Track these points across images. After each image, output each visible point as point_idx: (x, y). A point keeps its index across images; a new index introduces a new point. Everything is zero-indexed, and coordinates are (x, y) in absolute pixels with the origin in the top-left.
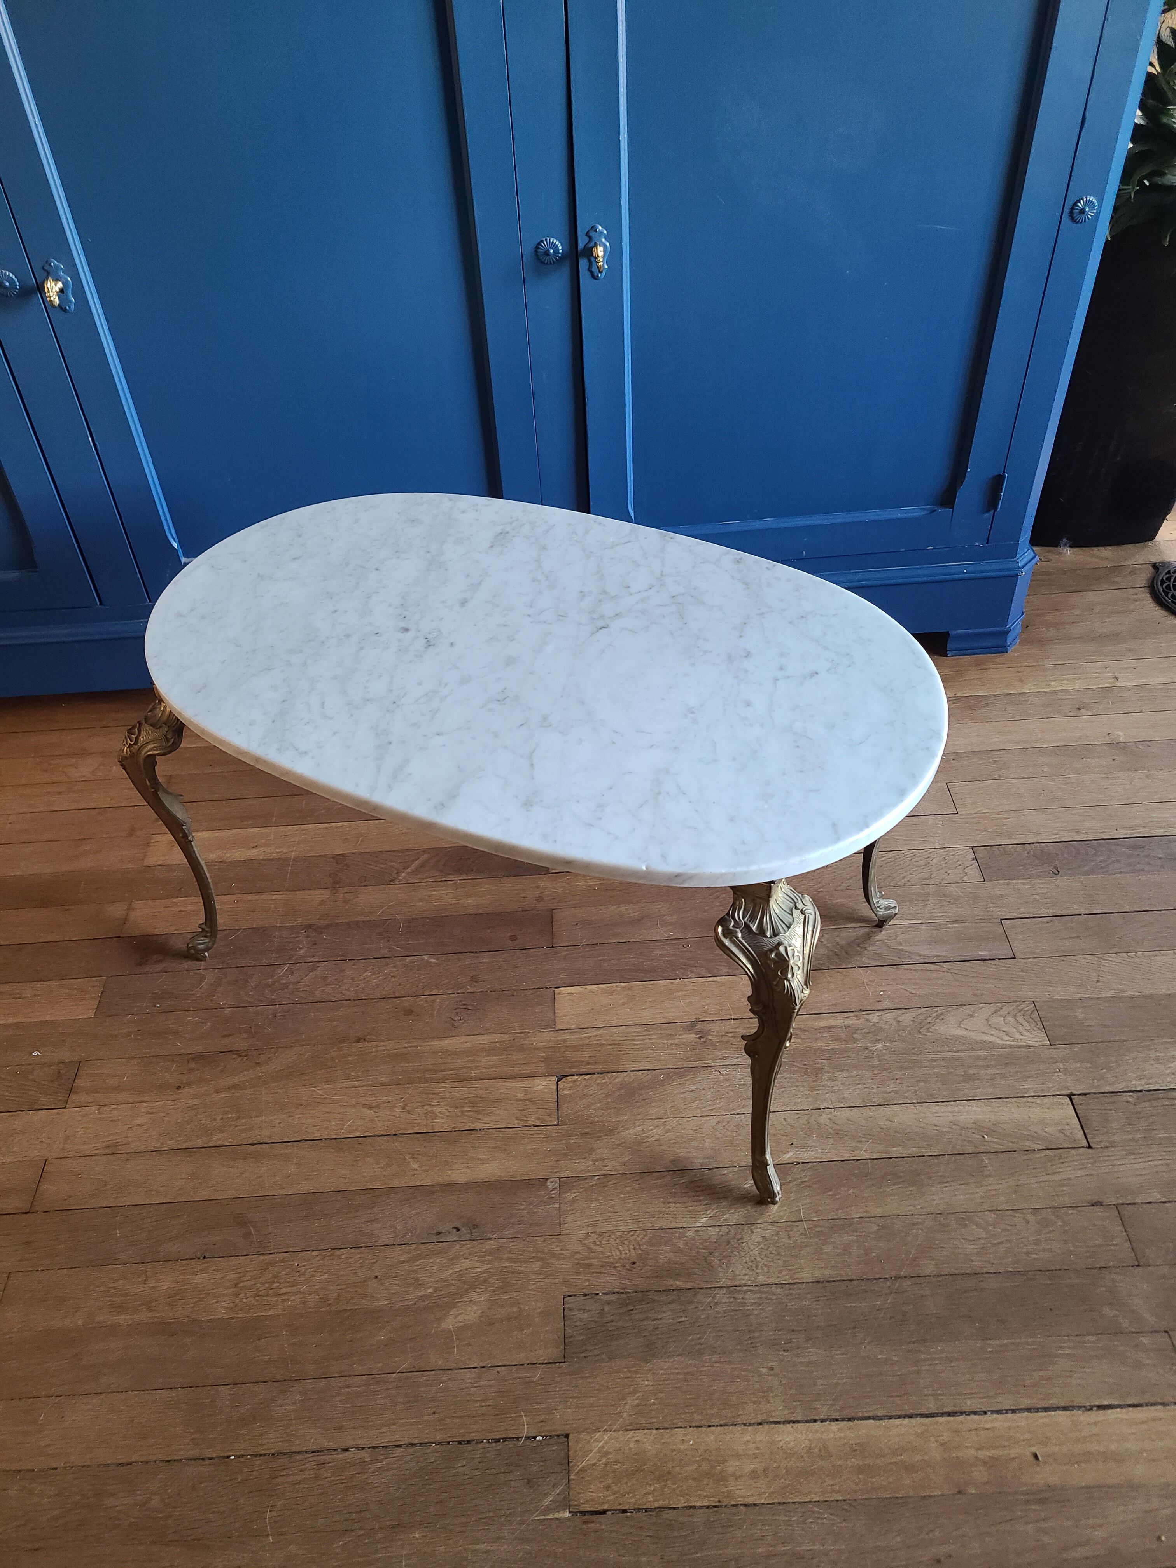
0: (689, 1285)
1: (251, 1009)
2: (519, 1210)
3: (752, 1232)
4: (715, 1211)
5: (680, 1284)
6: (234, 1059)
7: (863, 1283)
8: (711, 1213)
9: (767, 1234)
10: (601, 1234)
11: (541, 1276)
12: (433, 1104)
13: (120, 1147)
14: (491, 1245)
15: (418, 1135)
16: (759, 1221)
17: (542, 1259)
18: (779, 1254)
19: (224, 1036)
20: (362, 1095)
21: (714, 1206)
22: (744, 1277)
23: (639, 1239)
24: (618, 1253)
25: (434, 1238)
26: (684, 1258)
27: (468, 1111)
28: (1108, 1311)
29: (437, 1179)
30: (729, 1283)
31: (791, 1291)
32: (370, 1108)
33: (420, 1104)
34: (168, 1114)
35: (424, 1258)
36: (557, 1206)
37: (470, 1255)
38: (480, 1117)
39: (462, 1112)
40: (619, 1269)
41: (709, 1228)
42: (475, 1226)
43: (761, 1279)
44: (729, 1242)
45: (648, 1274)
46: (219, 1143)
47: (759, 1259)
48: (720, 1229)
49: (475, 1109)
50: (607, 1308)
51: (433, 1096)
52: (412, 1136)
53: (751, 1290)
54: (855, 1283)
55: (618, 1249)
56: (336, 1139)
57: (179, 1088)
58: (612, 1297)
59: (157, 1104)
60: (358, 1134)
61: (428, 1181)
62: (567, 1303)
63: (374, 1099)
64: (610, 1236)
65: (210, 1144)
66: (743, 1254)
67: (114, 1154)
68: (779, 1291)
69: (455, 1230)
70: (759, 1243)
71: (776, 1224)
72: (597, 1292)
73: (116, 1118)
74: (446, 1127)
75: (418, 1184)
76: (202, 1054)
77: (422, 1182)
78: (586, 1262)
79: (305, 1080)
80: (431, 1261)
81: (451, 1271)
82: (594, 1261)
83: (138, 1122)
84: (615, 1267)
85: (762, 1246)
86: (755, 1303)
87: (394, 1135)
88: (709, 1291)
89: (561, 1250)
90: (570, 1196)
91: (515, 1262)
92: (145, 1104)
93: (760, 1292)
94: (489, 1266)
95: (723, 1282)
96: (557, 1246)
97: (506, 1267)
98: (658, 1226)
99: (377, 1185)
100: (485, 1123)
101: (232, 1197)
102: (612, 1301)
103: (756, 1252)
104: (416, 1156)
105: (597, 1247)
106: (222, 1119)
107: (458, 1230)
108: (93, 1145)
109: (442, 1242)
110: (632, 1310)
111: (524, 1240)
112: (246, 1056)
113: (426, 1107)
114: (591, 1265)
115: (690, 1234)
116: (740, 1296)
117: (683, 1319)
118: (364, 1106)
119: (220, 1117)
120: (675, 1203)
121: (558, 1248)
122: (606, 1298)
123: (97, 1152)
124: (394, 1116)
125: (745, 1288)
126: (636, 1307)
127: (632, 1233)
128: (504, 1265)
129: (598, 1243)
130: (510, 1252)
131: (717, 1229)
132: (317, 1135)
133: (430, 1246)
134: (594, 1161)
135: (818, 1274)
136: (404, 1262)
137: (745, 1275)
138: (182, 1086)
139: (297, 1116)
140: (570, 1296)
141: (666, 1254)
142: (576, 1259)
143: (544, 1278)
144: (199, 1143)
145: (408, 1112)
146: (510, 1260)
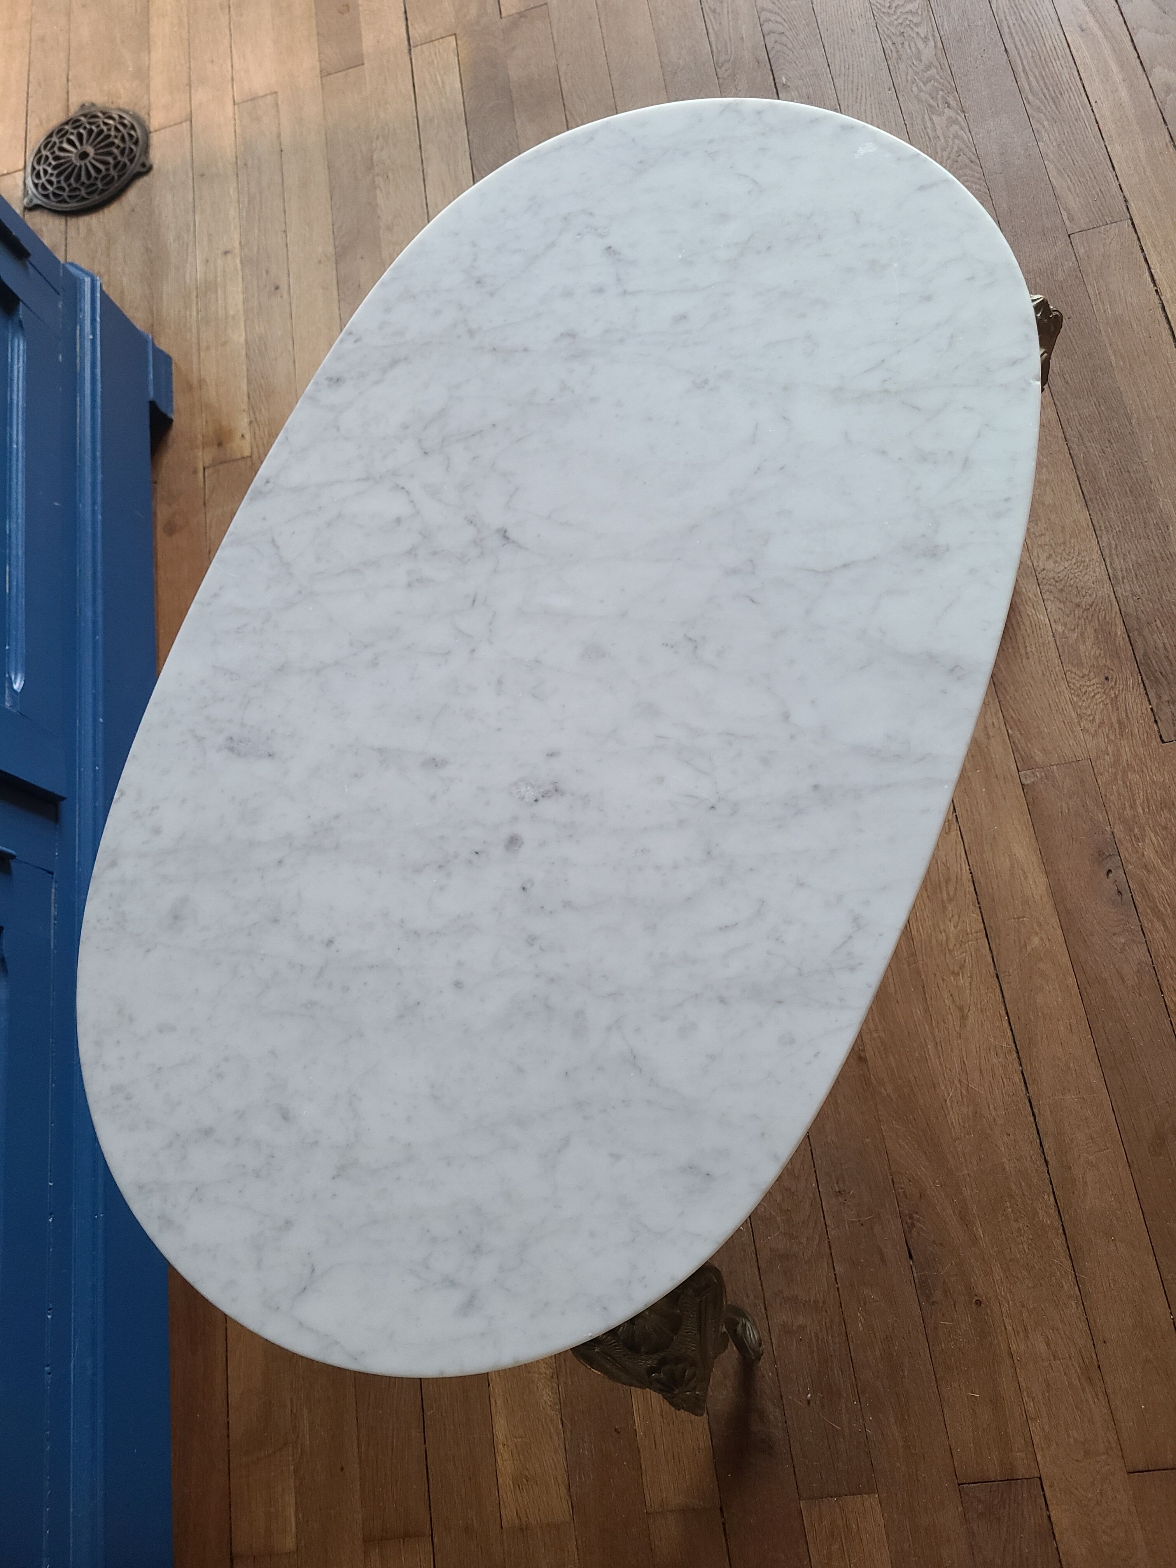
0: (1119, 621)
1: (833, 1233)
2: (1069, 809)
3: (1044, 569)
4: (1027, 607)
5: (1120, 630)
6: (918, 1233)
7: (1079, 468)
8: (1030, 610)
9: (1043, 556)
10: (1080, 716)
11: (1145, 770)
12: (945, 938)
13: (1086, 1360)
14: (1119, 830)
15: (993, 947)
16: (1031, 564)
17: (1125, 772)
18: (1064, 543)
19: (883, 1260)
20: (946, 1032)
21: (1022, 608)
22: (1100, 571)
23: (1077, 678)
24: (1098, 696)
25: (1127, 896)
26: (1090, 630)
27: (948, 894)
28: (1060, 276)
29: (1049, 910)
30: (1107, 585)
31: (1103, 528)
32: (964, 1018)
33: (948, 955)
34: (1023, 1306)
35: (1154, 902)
36: (1055, 767)
37: (1137, 851)
38: (953, 877)
39: (950, 900)
40: (1117, 692)
41: (1049, 610)
42: (1100, 853)
43: (1096, 556)
44: (1062, 590)
45: (1116, 662)
46: (1053, 1211)
47: (1074, 561)
48: (1048, 599)
49: (943, 885)
50: (1165, 698)
51: (934, 941)
52: (995, 954)
53: (1111, 565)
54: (1080, 474)
55: (1094, 697)
56: (1018, 1052)
57: (979, 1303)
58: (1152, 694)
59: (1009, 1328)
60: (1006, 1024)
61: (1055, 921)
62: (1171, 738)
63: (950, 1016)
64: (1080, 707)
65: (1057, 1224)
66: (1071, 576)
67: (1099, 1367)
68: (1105, 539)
69: (1110, 875)
70: (1056, 562)
71: (1030, 548)
72: (1149, 710)
73: (1044, 1385)
74: (976, 916)
75: (1059, 931)
76: (918, 1286)
77: (1056, 927)
78: (1116, 726)
79: (937, 1118)
80: (1155, 894)
81: (1163, 869)
82: (1114, 720)
83: (1043, 1347)
84: (1116, 697)
85: (1058, 559)
86: (1124, 559)
87: (998, 977)
88: (1121, 603)
89: (1108, 754)
90: (1039, 757)
91: (1134, 801)
92: (1014, 1347)
93: (1111, 555)
94: (1147, 828)
95: (1107, 589)
96: (1104, 759)
97: (1143, 810)
98: (1057, 661)
99: (1071, 980)
100: (961, 870)
101: (1128, 1168)
102: (1156, 693)
103: (1066, 565)
104: (1022, 942)
105: (1097, 717)
106: (1016, 1220)
107: (1110, 871)
108: (1093, 1406)
109: (1129, 887)
110: (1161, 673)
111: (1106, 796)
112: (911, 1218)
113: (951, 947)
114: (1120, 722)
115: (1060, 628)
116: (1119, 573)
117: (1158, 622)
118: (963, 1025)
119: (1013, 1224)
120: (1026, 647)
121: (1107, 758)
122: (1154, 702)
123: (1101, 1397)
124: (970, 983)
125: (1110, 570)
126: (1157, 669)
127: (1072, 686)
128: (1141, 811)
129: (1091, 718)
130: (1124, 809)
131: (1048, 603)
132: (1018, 1078)
133: (1138, 899)
134: (988, 737)
135: (1078, 505)
136: (1165, 925)
137: (1095, 572)
138: (977, 1298)
139: (994, 1113)
140: (1161, 737)
141: (1088, 649)
142: (1116, 737)
143: (1147, 767)
144: (1059, 1241)
145: (962, 967)
146: (1133, 806)
